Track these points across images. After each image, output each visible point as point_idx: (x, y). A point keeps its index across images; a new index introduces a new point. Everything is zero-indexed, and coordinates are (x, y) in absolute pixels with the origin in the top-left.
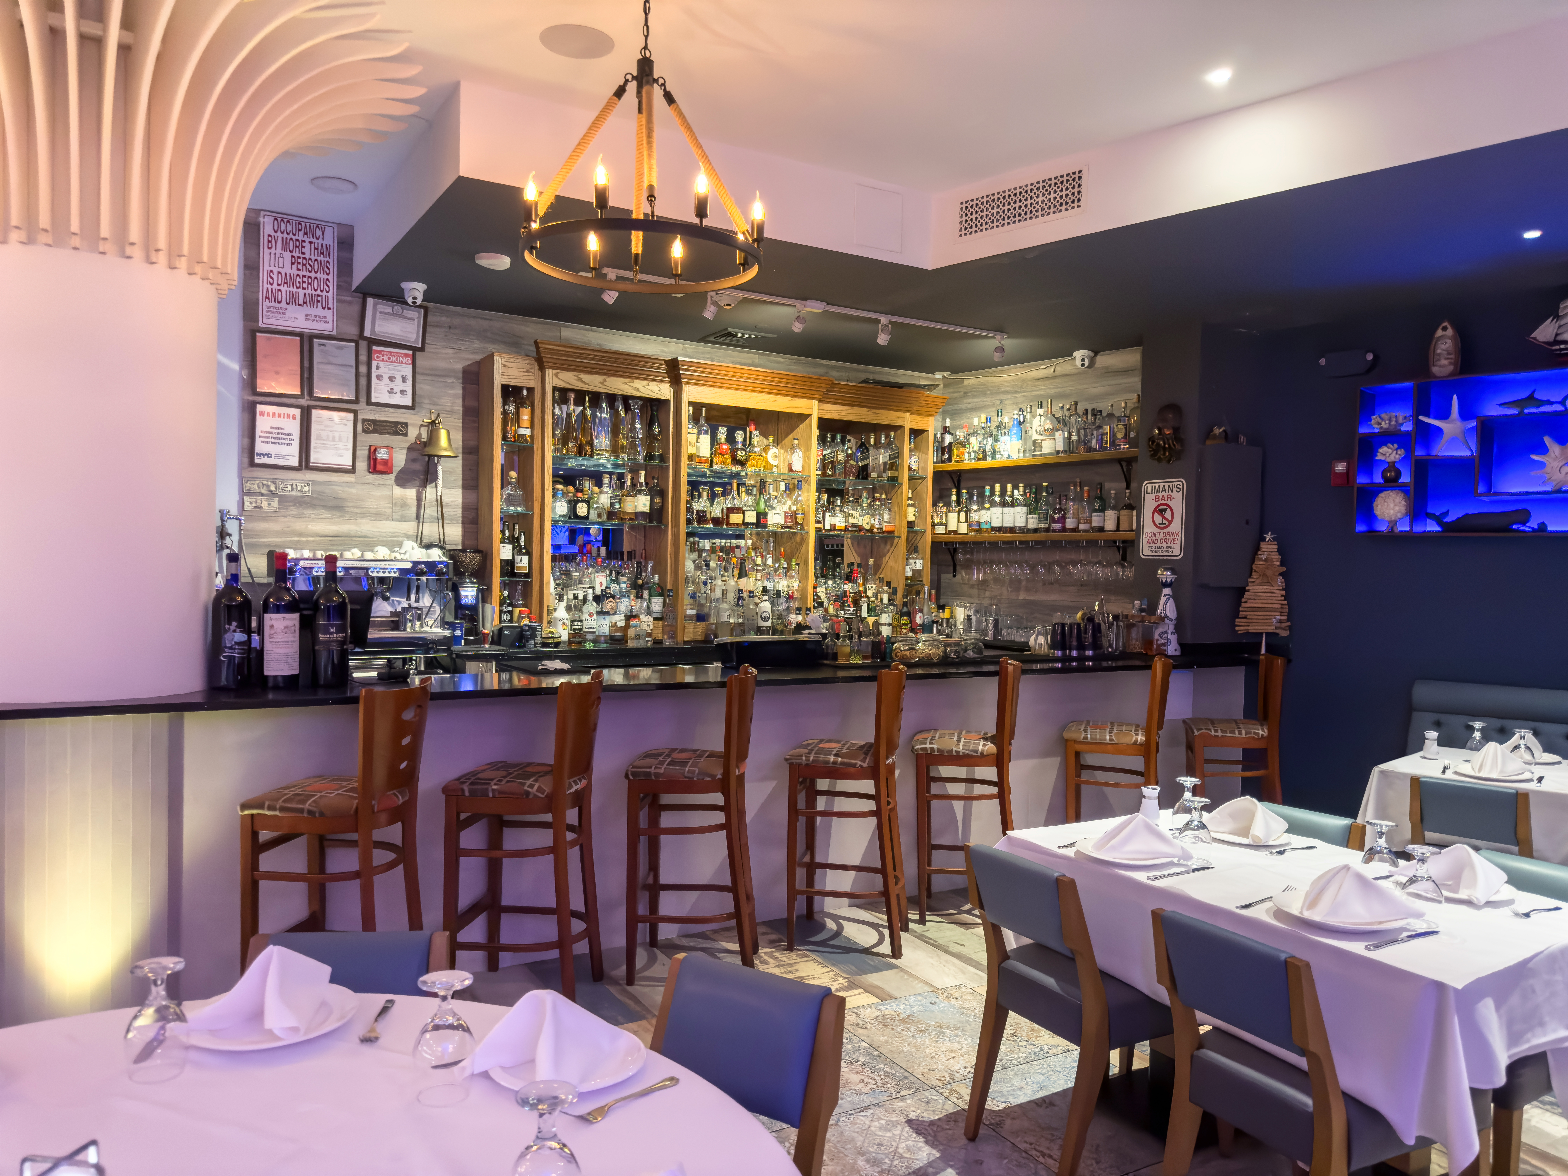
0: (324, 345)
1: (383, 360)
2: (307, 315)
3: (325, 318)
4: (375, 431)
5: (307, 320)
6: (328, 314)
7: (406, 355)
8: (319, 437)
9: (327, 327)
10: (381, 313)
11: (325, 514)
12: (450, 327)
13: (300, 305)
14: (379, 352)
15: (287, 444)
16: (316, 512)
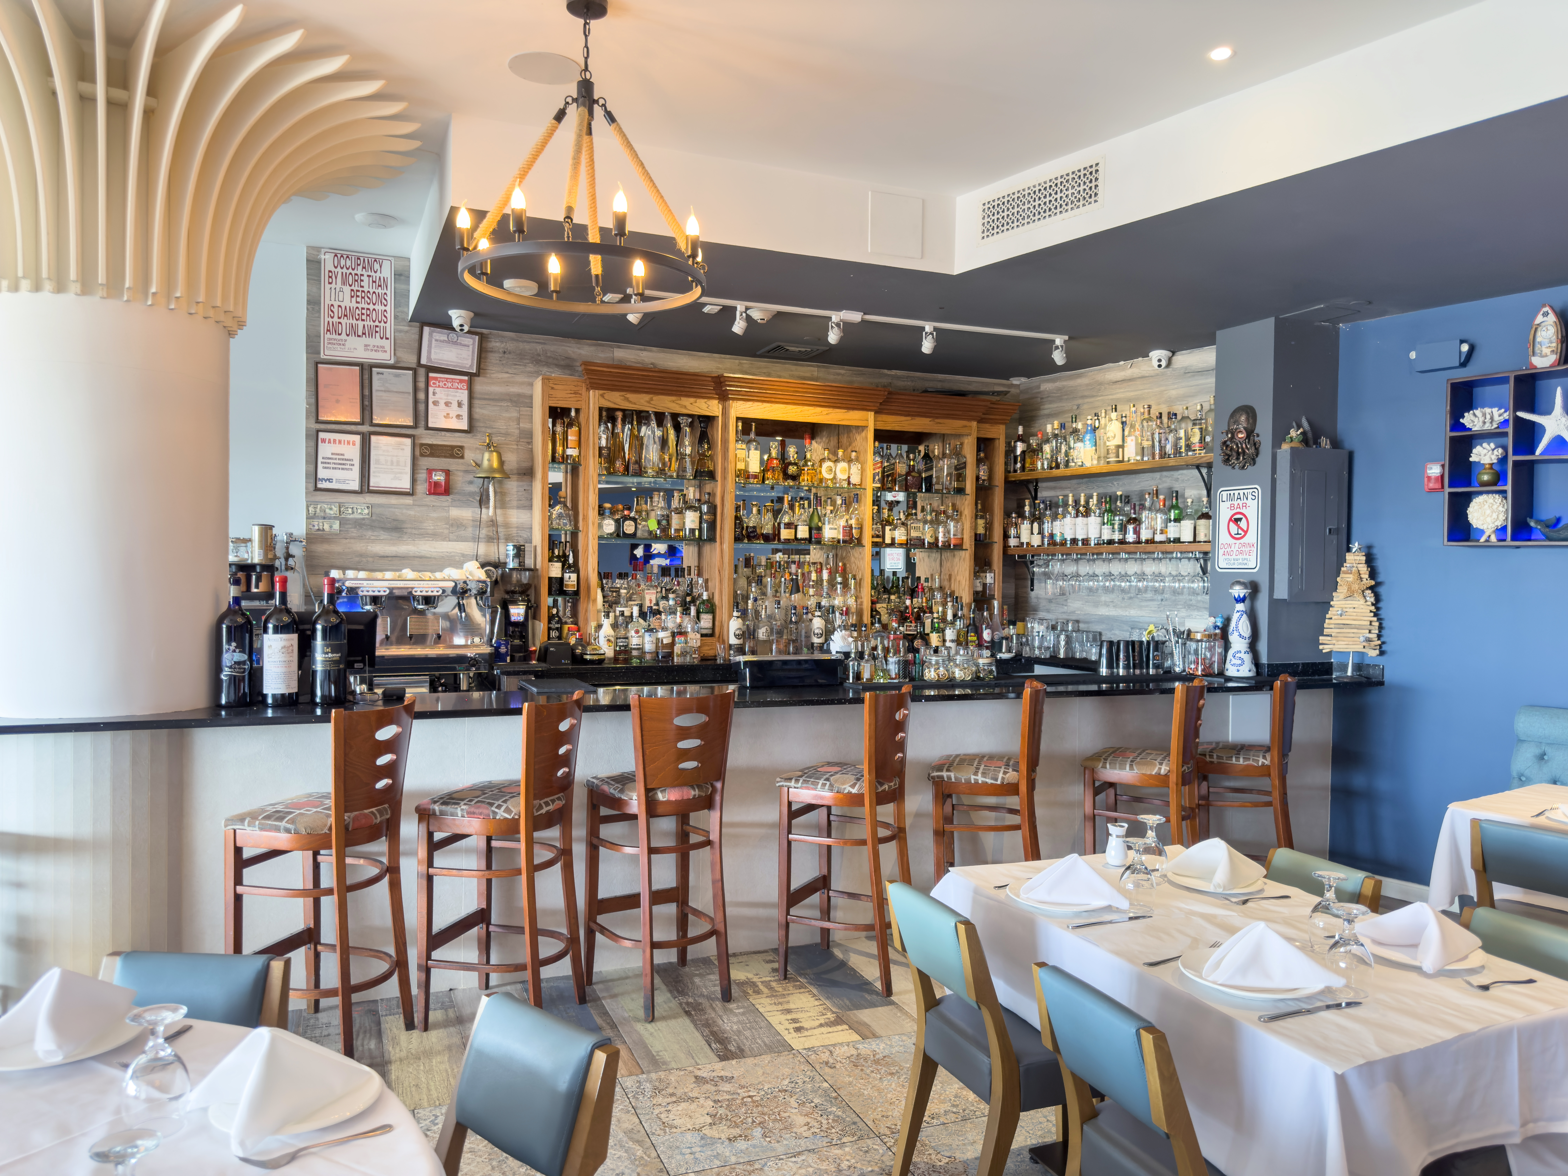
0: (382, 374)
1: (439, 386)
2: (366, 346)
3: (383, 347)
4: (432, 455)
5: (366, 350)
6: (386, 343)
7: (461, 381)
8: (378, 462)
9: (386, 357)
10: (436, 340)
11: (383, 535)
12: (505, 352)
13: (359, 336)
14: (436, 379)
15: (347, 469)
16: (375, 533)
